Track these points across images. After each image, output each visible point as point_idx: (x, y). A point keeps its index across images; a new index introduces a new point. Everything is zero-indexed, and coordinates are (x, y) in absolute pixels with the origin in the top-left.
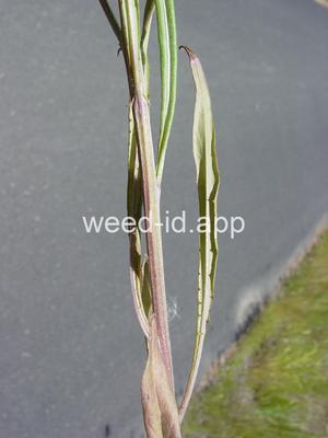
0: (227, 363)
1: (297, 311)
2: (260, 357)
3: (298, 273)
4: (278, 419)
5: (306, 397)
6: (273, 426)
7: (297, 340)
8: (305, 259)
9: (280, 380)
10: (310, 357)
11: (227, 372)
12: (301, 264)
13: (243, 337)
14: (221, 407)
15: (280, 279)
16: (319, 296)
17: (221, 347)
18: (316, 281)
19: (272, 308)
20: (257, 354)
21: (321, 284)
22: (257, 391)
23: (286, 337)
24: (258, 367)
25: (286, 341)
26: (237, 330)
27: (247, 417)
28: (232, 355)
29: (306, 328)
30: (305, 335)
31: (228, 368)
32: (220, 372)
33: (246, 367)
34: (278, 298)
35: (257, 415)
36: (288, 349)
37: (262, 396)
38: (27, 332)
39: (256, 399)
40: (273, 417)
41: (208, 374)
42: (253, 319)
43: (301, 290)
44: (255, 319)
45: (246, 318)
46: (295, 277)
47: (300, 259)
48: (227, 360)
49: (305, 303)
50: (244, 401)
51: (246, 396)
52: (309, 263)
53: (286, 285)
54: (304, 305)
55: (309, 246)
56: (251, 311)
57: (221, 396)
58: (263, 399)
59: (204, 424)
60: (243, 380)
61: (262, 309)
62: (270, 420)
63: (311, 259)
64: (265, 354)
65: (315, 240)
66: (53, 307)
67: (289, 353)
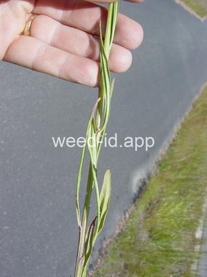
0: (130, 218)
1: (169, 180)
2: (150, 211)
3: (166, 157)
4: (165, 247)
5: (180, 231)
6: (163, 251)
7: (171, 198)
8: (169, 148)
9: (163, 223)
10: (179, 207)
11: (131, 222)
12: (167, 152)
13: (137, 200)
14: (130, 244)
15: (156, 163)
16: (180, 170)
17: (125, 208)
18: (178, 161)
19: (153, 180)
20: (148, 209)
21: (180, 162)
22: (150, 231)
23: (164, 197)
24: (149, 217)
25: (164, 199)
26: (134, 197)
27: (147, 248)
28: (133, 212)
29: (175, 190)
30: (175, 195)
31: (131, 220)
32: (127, 223)
33: (142, 218)
34: (156, 174)
35: (153, 246)
36: (166, 204)
37: (153, 234)
38: (5, 213)
39: (150, 237)
40: (162, 246)
41: (120, 225)
42: (142, 189)
43: (169, 168)
44: (144, 188)
45: (138, 189)
46: (164, 160)
47: (167, 148)
48: (129, 215)
49: (173, 175)
50: (143, 239)
51: (144, 236)
52: (172, 150)
53: (160, 165)
54: (172, 176)
55: (171, 141)
56: (140, 184)
57: (129, 237)
58: (155, 236)
59: (121, 255)
60: (141, 226)
61: (147, 181)
62: (160, 248)
63: (173, 148)
64: (152, 209)
65: (174, 136)
66: (19, 196)
67: (167, 206)
